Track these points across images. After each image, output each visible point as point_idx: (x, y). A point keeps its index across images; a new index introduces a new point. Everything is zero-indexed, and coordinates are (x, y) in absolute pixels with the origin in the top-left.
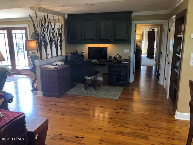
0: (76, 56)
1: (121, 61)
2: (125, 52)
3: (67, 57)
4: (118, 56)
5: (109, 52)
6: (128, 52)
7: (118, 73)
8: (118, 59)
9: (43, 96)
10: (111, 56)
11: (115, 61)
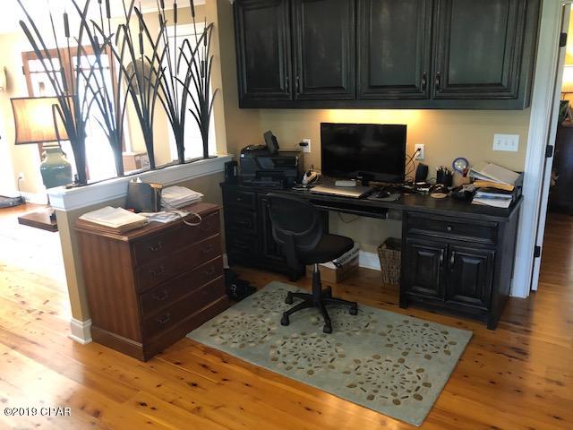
0: (266, 163)
1: (470, 195)
2: (496, 147)
3: (230, 166)
4: (460, 166)
5: (417, 146)
6: (515, 149)
7: (447, 258)
8: (459, 180)
9: (91, 340)
10: (425, 163)
11: (444, 191)
